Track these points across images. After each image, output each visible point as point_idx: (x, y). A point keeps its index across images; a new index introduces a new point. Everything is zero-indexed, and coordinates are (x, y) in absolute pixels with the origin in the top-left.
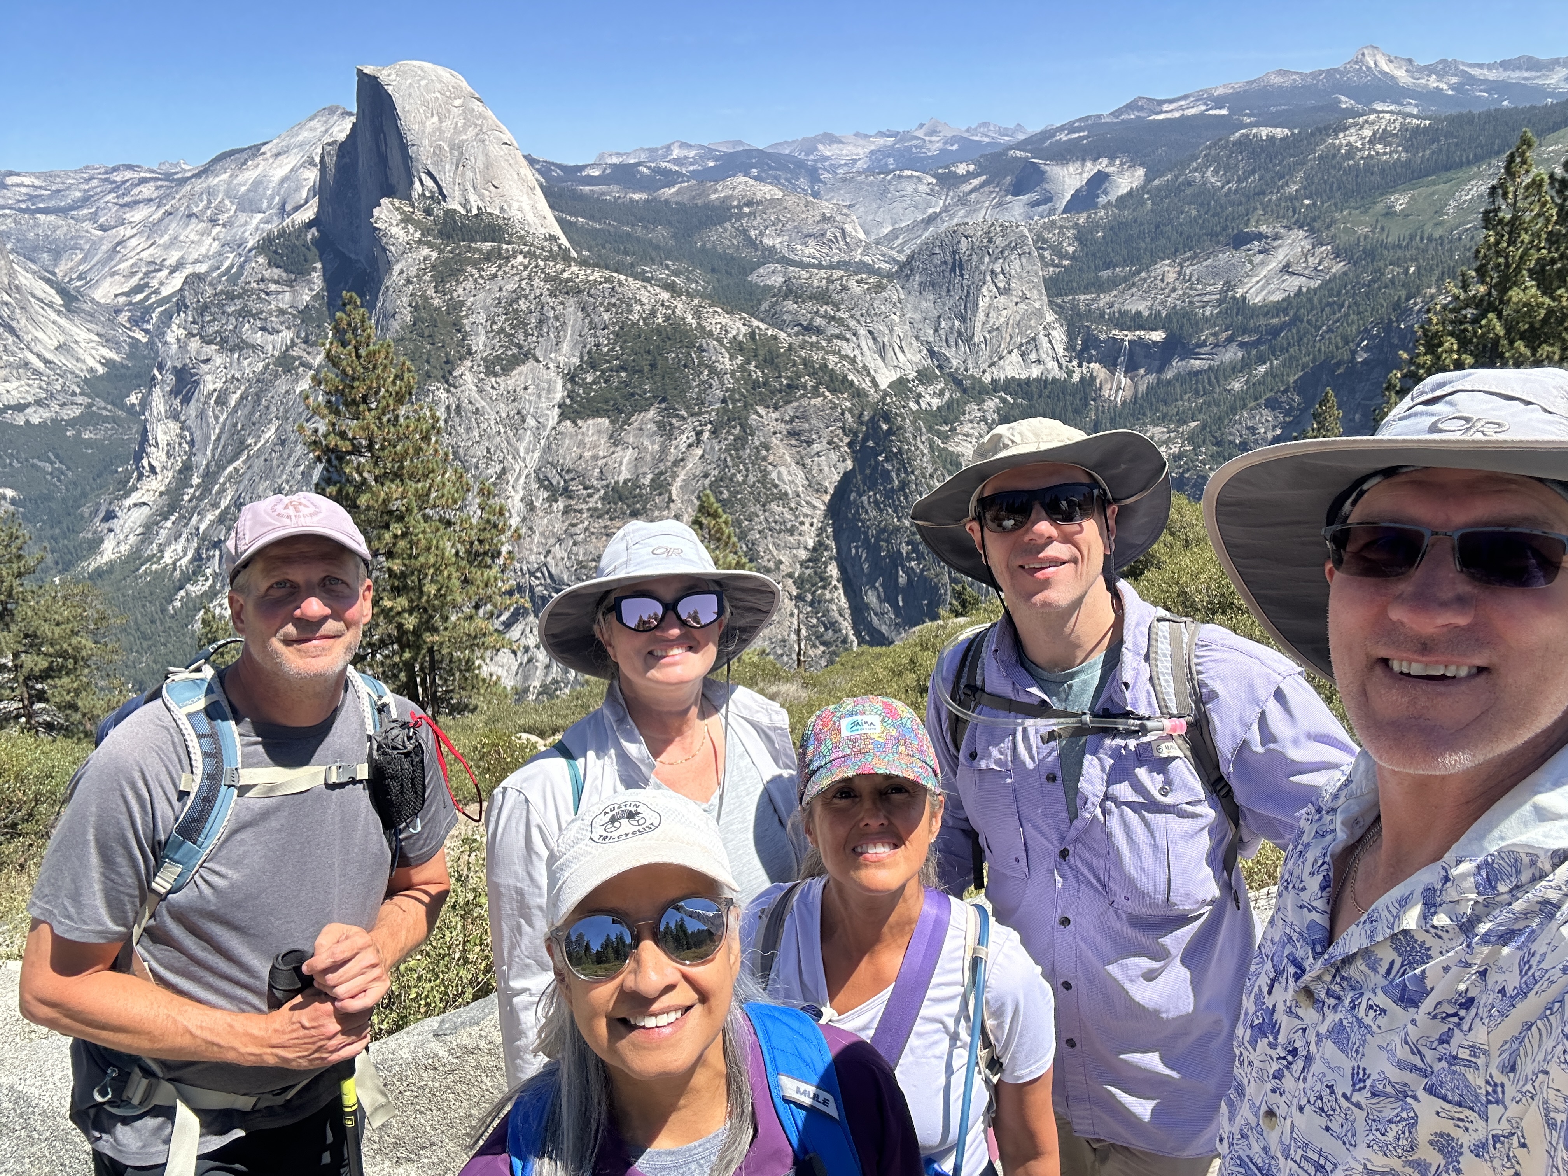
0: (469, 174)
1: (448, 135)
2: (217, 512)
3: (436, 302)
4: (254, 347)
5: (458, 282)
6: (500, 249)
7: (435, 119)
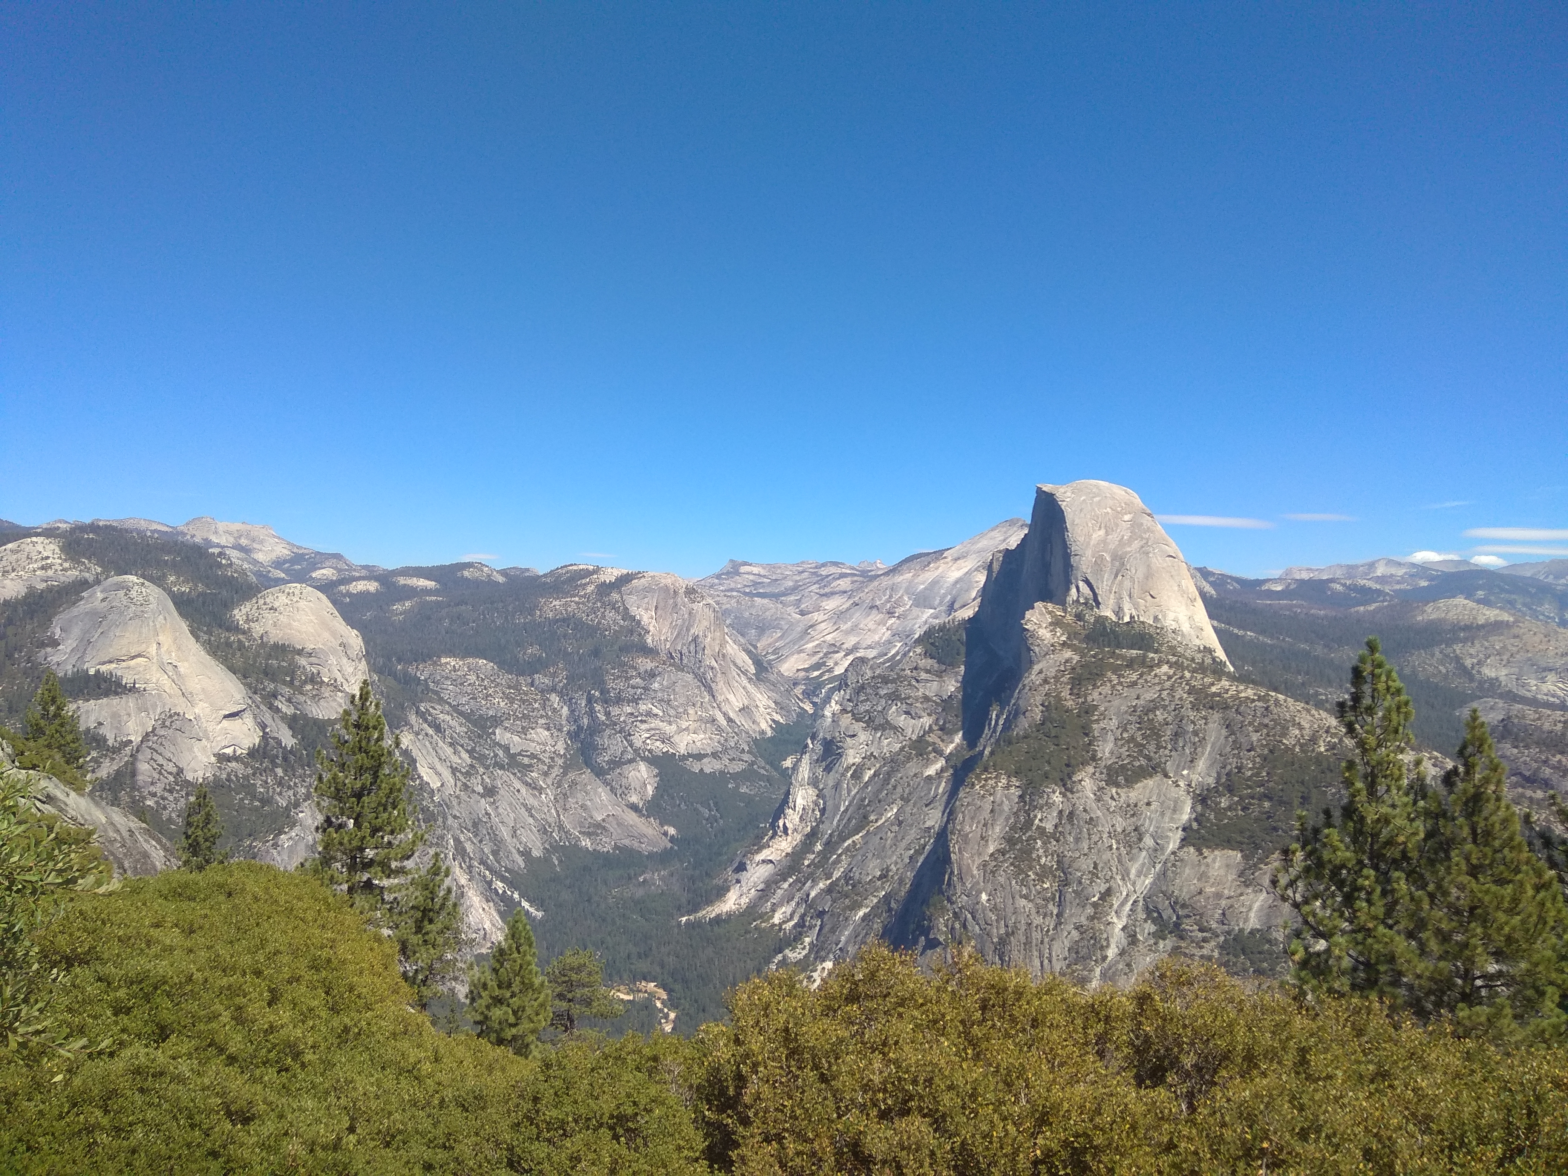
0: (1127, 584)
1: (1112, 547)
2: (829, 882)
3: (1070, 704)
4: (895, 728)
5: (1095, 686)
6: (1145, 657)
7: (1102, 532)
